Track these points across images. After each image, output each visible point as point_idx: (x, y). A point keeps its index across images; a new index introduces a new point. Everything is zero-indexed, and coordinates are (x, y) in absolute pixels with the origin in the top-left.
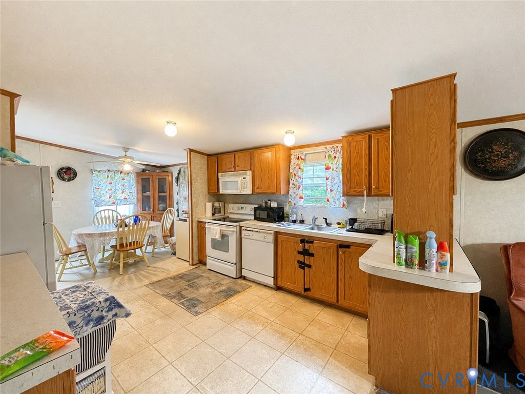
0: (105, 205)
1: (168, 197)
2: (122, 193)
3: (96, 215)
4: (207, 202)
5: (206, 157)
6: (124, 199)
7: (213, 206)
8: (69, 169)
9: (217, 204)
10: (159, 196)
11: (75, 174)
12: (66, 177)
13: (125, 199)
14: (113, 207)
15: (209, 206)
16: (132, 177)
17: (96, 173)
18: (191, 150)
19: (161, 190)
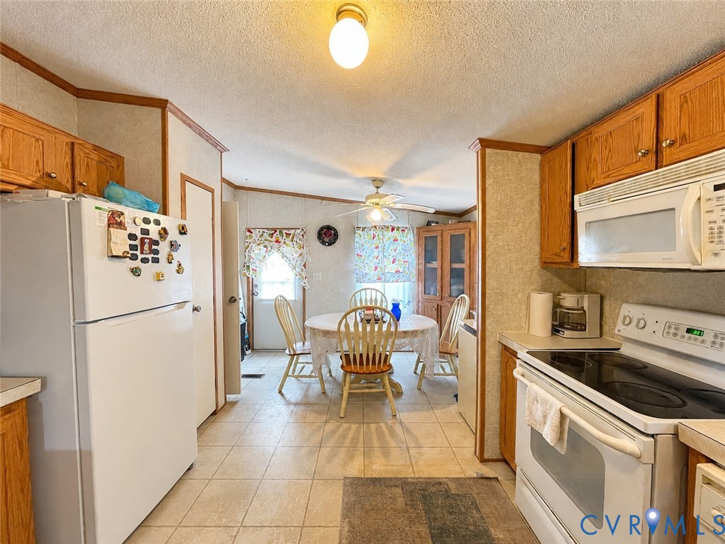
0: (370, 281)
1: (467, 273)
2: (393, 262)
3: (354, 295)
4: (534, 290)
5: (538, 156)
6: (396, 272)
7: (556, 305)
8: (329, 228)
9: (569, 300)
10: (452, 270)
11: (336, 236)
12: (327, 240)
13: (398, 272)
14: (378, 286)
15: (540, 304)
16: (409, 237)
17: (360, 232)
18: (485, 143)
19: (456, 257)
